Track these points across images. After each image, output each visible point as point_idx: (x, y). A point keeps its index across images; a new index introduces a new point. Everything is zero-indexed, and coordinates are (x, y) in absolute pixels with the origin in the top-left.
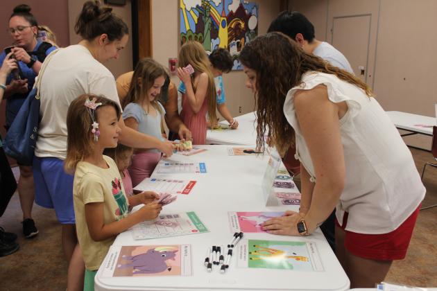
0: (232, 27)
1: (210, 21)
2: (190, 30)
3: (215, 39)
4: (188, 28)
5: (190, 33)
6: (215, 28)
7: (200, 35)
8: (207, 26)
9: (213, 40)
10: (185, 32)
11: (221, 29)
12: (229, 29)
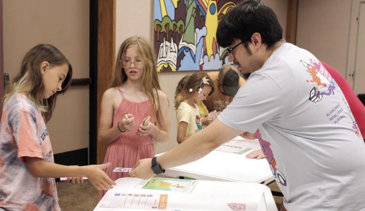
0: (224, 13)
1: (194, 5)
2: (167, 16)
3: (200, 28)
4: (164, 14)
5: (167, 21)
6: (201, 14)
7: (181, 22)
8: (190, 12)
9: (197, 30)
10: (161, 20)
11: (209, 15)
12: (221, 17)
